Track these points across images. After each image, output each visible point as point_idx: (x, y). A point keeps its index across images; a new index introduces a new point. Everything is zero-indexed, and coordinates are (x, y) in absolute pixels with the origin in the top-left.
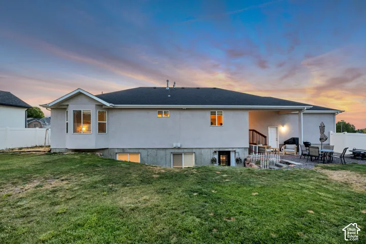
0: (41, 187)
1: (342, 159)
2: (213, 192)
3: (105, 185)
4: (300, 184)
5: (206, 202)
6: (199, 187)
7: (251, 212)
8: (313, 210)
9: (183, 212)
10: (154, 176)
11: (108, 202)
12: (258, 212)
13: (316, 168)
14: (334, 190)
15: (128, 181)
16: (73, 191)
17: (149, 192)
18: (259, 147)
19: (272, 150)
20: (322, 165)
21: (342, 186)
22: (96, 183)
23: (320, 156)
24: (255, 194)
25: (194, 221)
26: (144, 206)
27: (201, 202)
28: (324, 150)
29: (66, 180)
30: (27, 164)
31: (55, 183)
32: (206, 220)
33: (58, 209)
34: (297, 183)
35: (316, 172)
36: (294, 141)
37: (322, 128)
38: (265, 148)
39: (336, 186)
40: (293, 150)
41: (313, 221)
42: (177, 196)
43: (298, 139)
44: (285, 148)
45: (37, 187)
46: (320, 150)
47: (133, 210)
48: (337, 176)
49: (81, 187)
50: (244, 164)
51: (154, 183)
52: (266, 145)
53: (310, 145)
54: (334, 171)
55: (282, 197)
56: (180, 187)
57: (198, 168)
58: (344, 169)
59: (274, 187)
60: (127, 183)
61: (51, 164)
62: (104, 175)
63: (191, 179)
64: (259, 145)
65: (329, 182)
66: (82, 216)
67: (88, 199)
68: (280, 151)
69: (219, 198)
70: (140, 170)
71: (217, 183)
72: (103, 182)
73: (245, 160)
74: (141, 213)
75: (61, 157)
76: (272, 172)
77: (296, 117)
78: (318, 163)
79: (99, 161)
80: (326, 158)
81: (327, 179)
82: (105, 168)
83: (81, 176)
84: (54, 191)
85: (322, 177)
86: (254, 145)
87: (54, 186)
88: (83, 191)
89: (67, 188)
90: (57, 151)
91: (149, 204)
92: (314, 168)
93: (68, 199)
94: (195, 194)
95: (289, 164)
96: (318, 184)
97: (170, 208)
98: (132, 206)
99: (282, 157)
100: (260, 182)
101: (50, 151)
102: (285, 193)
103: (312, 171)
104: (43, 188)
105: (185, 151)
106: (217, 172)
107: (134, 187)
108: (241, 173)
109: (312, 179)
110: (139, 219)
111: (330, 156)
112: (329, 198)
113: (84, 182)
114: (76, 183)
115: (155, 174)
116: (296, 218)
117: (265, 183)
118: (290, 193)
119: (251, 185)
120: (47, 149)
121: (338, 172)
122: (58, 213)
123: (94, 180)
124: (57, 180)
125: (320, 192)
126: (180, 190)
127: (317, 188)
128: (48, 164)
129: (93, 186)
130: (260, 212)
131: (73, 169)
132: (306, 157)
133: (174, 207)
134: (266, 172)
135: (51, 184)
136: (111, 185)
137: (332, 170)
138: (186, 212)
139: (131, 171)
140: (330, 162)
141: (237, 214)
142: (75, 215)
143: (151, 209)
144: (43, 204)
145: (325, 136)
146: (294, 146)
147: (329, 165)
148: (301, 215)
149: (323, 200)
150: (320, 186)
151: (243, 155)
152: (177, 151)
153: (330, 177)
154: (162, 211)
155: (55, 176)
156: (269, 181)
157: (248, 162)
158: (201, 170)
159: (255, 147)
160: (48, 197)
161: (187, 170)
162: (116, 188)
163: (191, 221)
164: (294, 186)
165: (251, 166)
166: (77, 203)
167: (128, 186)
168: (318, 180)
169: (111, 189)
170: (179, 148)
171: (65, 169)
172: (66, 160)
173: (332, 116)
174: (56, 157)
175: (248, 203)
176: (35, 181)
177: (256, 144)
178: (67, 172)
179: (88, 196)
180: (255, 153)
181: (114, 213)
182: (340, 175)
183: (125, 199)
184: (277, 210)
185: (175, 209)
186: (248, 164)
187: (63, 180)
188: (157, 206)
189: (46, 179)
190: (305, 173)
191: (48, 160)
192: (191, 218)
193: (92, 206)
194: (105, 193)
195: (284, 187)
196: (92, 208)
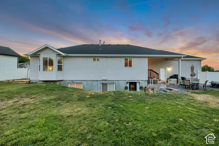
0: (17, 102)
1: (204, 87)
2: (121, 106)
3: (56, 101)
4: (176, 102)
5: (115, 113)
6: (113, 103)
7: (142, 119)
8: (182, 119)
9: (100, 119)
10: (87, 96)
11: (55, 112)
12: (147, 119)
13: (188, 93)
14: (198, 106)
15: (70, 99)
16: (35, 105)
17: (82, 106)
18: (154, 80)
19: (162, 82)
20: (192, 91)
21: (203, 104)
22: (51, 100)
23: (191, 86)
24: (147, 108)
25: (105, 124)
26: (76, 114)
27: (112, 112)
28: (193, 82)
29: (34, 98)
30: (14, 89)
31: (27, 100)
32: (113, 124)
33: (23, 115)
34: (174, 102)
35: (188, 95)
36: (175, 76)
37: (192, 69)
38: (157, 80)
39: (199, 103)
40: (175, 82)
41: (182, 126)
42: (98, 109)
43: (178, 75)
44: (170, 81)
45: (15, 102)
46: (191, 82)
47: (69, 117)
48: (200, 98)
49: (41, 102)
50: (145, 90)
51: (86, 101)
52: (158, 78)
53: (185, 79)
54: (199, 95)
55: (164, 110)
56: (101, 103)
57: (115, 92)
58: (205, 94)
59: (160, 104)
60: (70, 100)
61: (27, 89)
62: (57, 96)
63: (110, 98)
64: (154, 79)
65: (195, 101)
66: (36, 120)
67: (43, 110)
68: (167, 82)
69: (123, 110)
70: (79, 93)
71: (124, 101)
72: (55, 100)
73: (146, 87)
74: (73, 119)
75: (35, 85)
76: (160, 95)
77: (177, 62)
78: (190, 89)
79: (56, 87)
80: (194, 87)
81: (194, 100)
82: (59, 91)
83: (43, 96)
84: (24, 105)
85: (191, 98)
86: (151, 79)
87: (25, 102)
88: (41, 105)
89: (33, 103)
90: (34, 81)
91: (79, 114)
92: (186, 93)
93: (31, 110)
94: (110, 108)
95: (172, 90)
96: (188, 102)
97: (92, 116)
98: (69, 114)
99: (167, 86)
100: (152, 101)
101: (29, 82)
102: (166, 108)
103: (185, 95)
104: (19, 103)
105: (110, 82)
106: (126, 95)
107: (73, 103)
108: (141, 95)
109: (184, 99)
110: (71, 123)
111: (197, 86)
112: (194, 111)
113: (44, 99)
114: (39, 100)
115: (88, 95)
116: (171, 124)
117: (154, 101)
118: (169, 108)
119: (146, 102)
120: (28, 80)
121: (201, 95)
122: (22, 118)
123: (50, 98)
124: (28, 98)
125: (188, 107)
126: (101, 105)
127: (187, 105)
128: (26, 89)
129: (48, 102)
130: (148, 119)
131: (40, 92)
132: (182, 86)
133: (94, 116)
134: (156, 95)
135: (24, 101)
136: (59, 102)
137: (198, 94)
138: (101, 118)
139: (73, 93)
140: (197, 89)
141: (133, 120)
142: (32, 120)
143: (80, 117)
144: (15, 112)
145: (194, 73)
146: (175, 79)
147: (196, 91)
148: (174, 121)
149: (190, 113)
150: (189, 103)
151: (144, 85)
152: (104, 82)
153: (196, 98)
154: (86, 118)
155: (28, 96)
156: (157, 100)
157: (147, 89)
158: (116, 93)
159: (152, 80)
160: (19, 108)
161: (108, 93)
162: (62, 104)
163: (103, 124)
164: (172, 103)
165: (149, 91)
166: (35, 112)
167: (70, 102)
168: (188, 100)
169: (59, 104)
170: (106, 80)
171: (35, 92)
172: (38, 87)
173: (199, 62)
174: (32, 85)
175: (141, 114)
176: (15, 99)
177: (152, 78)
178: (35, 94)
179: (43, 108)
180: (152, 83)
181: (56, 119)
182: (202, 97)
183: (66, 110)
184: (159, 118)
185: (95, 117)
186: (147, 90)
187: (31, 98)
188: (84, 115)
189: (22, 97)
190: (180, 96)
191: (27, 87)
192: (104, 122)
193: (44, 114)
194: (54, 106)
195: (166, 104)
196: (44, 115)
